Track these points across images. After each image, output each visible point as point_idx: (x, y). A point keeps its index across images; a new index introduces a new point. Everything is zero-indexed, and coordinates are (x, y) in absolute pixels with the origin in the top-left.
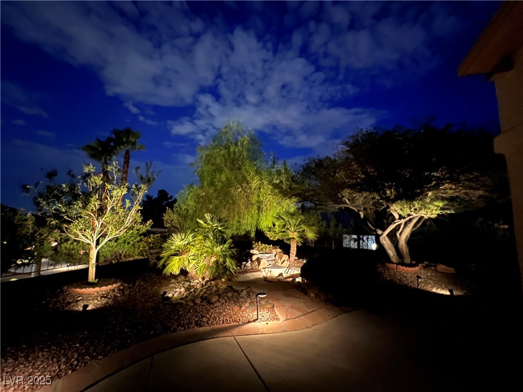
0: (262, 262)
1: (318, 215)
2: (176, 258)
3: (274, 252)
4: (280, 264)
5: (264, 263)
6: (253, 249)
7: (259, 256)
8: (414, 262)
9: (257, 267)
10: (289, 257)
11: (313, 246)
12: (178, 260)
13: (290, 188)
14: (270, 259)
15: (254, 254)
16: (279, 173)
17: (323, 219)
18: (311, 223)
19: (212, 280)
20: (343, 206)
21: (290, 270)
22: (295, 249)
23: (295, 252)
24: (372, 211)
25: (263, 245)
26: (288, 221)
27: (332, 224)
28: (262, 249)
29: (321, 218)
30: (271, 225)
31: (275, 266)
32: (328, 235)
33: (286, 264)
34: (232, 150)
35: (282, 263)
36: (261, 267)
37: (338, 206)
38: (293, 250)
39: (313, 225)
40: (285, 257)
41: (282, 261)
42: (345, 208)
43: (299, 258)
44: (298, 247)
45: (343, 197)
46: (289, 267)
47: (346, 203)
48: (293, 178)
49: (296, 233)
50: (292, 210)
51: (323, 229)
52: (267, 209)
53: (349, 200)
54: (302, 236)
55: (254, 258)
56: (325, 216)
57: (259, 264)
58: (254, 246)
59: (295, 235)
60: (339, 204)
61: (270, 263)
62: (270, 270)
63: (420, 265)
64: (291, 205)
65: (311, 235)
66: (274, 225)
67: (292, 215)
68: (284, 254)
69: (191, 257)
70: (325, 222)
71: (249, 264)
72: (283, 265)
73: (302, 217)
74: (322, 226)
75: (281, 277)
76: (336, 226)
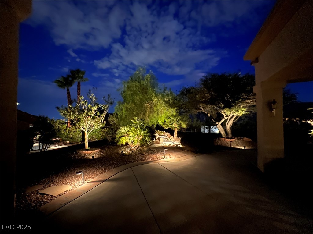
0: (161, 139)
1: (187, 116)
2: (123, 137)
3: (166, 134)
4: (169, 140)
5: (162, 140)
6: (156, 133)
7: (159, 136)
8: (233, 137)
9: (159, 142)
10: (174, 137)
11: (185, 132)
12: (124, 138)
13: (174, 103)
14: (164, 138)
15: (157, 136)
16: (168, 95)
17: (190, 118)
18: (184, 120)
19: (140, 147)
20: (200, 111)
21: (174, 143)
22: (177, 132)
23: (176, 134)
24: (215, 113)
25: (160, 131)
26: (173, 119)
27: (195, 120)
28: (160, 134)
29: (189, 117)
30: (163, 122)
31: (167, 141)
32: (193, 126)
33: (172, 140)
34: (142, 83)
35: (170, 140)
36: (160, 141)
37: (197, 111)
38: (176, 133)
39: (185, 121)
40: (172, 137)
41: (170, 138)
42: (201, 112)
43: (178, 137)
44: (178, 131)
45: (200, 106)
46: (174, 141)
47: (202, 110)
48: (175, 98)
49: (177, 125)
50: (174, 114)
51: (190, 124)
52: (161, 114)
53: (203, 108)
54: (180, 126)
55: (157, 138)
56: (191, 117)
57: (159, 140)
58: (156, 132)
59: (177, 126)
60: (198, 110)
61: (164, 139)
62: (165, 142)
63: (236, 138)
64: (174, 111)
65: (184, 126)
66: (165, 122)
67: (175, 116)
68: (171, 135)
69: (130, 137)
70: (191, 119)
71: (154, 140)
72: (171, 140)
73: (180, 117)
74: (189, 121)
75: (170, 146)
76: (197, 121)
